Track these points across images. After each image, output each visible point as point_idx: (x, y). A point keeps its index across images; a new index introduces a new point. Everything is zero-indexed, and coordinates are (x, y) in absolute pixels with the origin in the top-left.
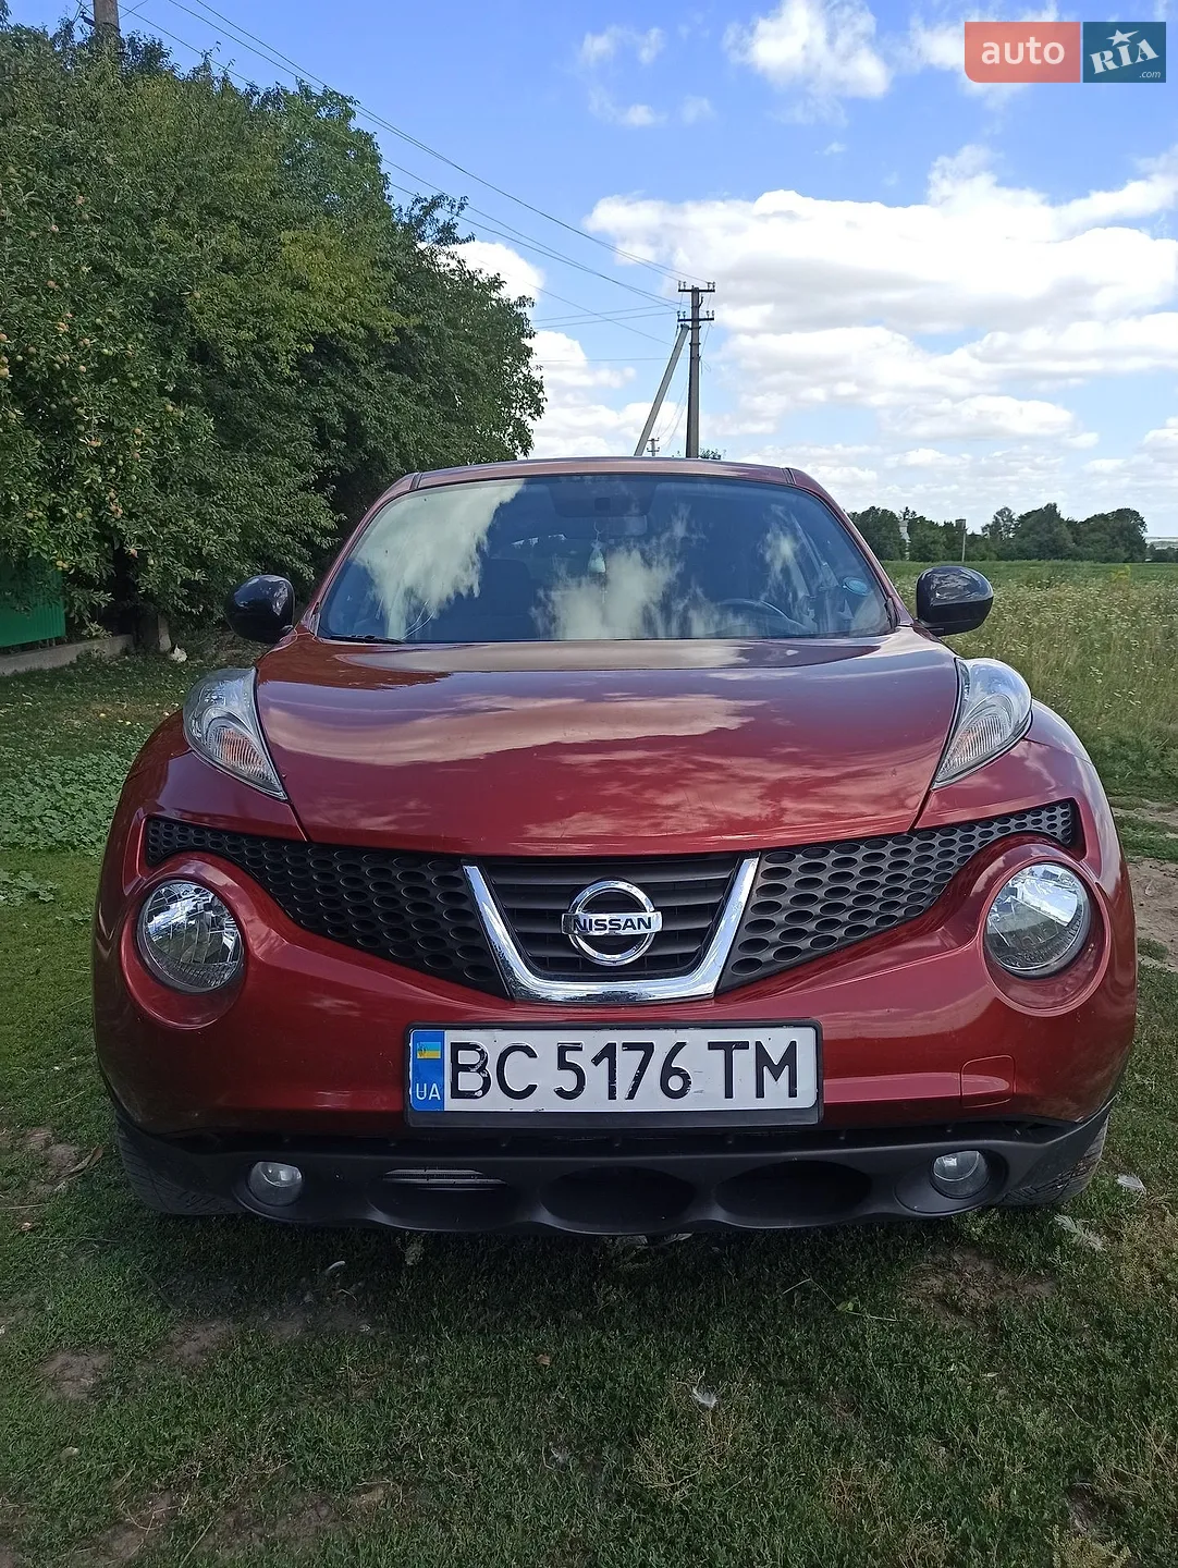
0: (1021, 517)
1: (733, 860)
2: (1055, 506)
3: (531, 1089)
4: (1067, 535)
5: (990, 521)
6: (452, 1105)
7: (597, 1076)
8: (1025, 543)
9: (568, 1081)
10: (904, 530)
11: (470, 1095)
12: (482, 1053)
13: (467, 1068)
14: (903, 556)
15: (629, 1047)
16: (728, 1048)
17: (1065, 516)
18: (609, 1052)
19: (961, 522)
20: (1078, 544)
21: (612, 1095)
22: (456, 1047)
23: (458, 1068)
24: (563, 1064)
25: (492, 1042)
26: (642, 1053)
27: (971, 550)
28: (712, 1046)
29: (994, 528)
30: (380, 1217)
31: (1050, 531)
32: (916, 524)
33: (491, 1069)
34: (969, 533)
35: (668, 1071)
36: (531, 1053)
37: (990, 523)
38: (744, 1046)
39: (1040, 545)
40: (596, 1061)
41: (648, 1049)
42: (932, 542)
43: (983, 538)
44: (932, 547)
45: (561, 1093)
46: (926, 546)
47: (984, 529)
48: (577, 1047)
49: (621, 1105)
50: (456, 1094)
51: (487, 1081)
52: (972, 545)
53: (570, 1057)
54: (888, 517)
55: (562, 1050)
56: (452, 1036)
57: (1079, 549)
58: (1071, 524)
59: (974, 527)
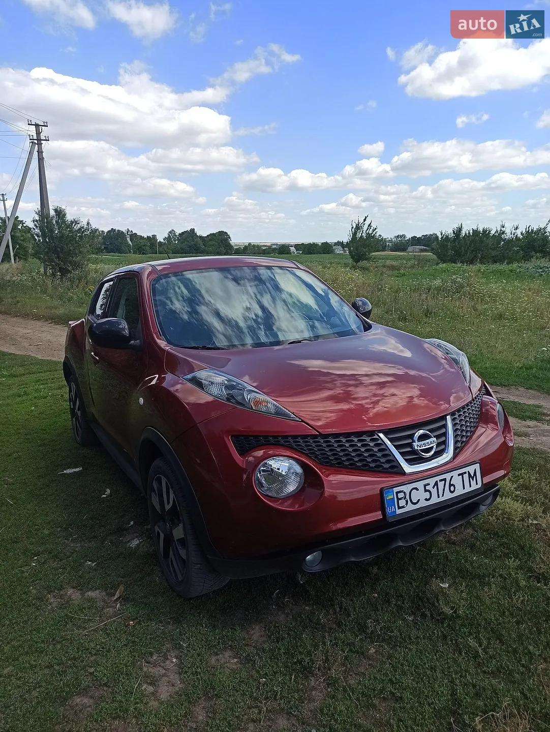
0: (180, 234)
1: (444, 418)
2: (194, 229)
3: (419, 500)
4: (200, 242)
5: (167, 236)
6: (399, 512)
7: (434, 491)
8: (183, 246)
9: (427, 495)
10: (128, 239)
11: (403, 507)
12: (405, 493)
13: (401, 499)
14: (130, 252)
15: (441, 480)
16: (462, 474)
17: (198, 234)
18: (436, 484)
19: (154, 236)
20: (205, 246)
21: (439, 497)
22: (397, 493)
23: (399, 499)
24: (426, 491)
25: (406, 488)
26: (444, 482)
27: (161, 249)
28: (459, 475)
29: (168, 239)
30: (353, 559)
31: (193, 241)
32: (134, 236)
33: (408, 497)
34: (158, 241)
35: (450, 485)
36: (417, 489)
37: (167, 237)
38: (465, 473)
39: (190, 247)
40: (433, 488)
41: (445, 480)
42: (144, 245)
43: (165, 243)
44: (144, 248)
45: (426, 500)
46: (141, 247)
47: (164, 239)
48: (428, 484)
49: (441, 499)
50: (399, 508)
51: (407, 501)
52: (161, 246)
53: (427, 488)
54: (120, 233)
55: (425, 486)
56: (396, 490)
57: (206, 249)
58: (201, 237)
59: (160, 238)
